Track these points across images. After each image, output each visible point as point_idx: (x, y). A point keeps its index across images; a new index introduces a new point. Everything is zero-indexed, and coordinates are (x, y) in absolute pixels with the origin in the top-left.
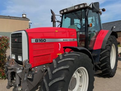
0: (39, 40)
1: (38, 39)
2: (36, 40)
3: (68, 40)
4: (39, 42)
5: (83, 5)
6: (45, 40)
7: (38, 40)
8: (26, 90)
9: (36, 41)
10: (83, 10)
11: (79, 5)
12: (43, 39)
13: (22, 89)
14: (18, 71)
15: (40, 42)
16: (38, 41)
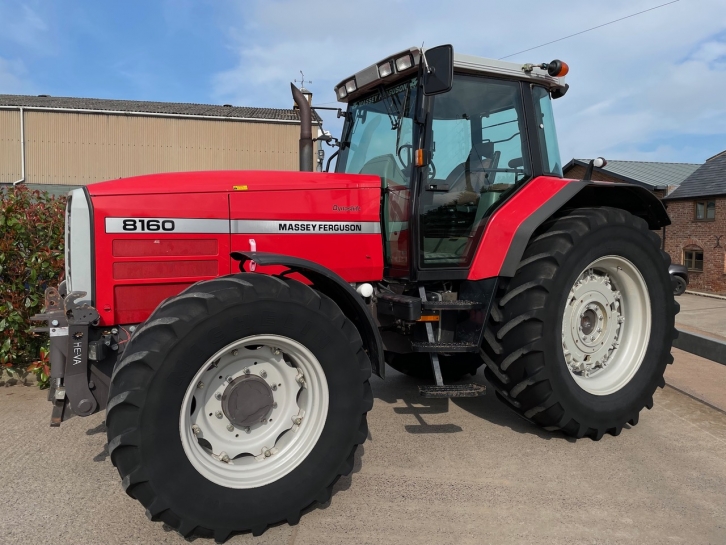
0: (139, 225)
1: (137, 220)
2: (124, 222)
3: (316, 227)
4: (139, 230)
5: (407, 57)
6: (168, 226)
7: (134, 225)
8: (82, 402)
9: (125, 225)
10: (414, 82)
11: (392, 61)
12: (161, 220)
13: (66, 396)
14: (54, 331)
15: (146, 231)
16: (135, 228)
